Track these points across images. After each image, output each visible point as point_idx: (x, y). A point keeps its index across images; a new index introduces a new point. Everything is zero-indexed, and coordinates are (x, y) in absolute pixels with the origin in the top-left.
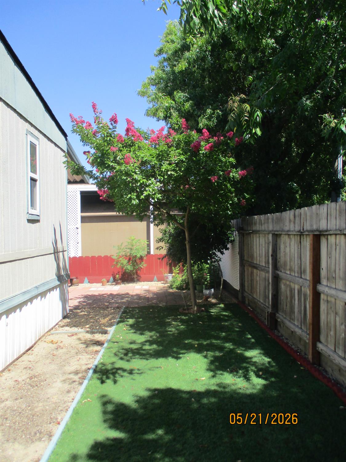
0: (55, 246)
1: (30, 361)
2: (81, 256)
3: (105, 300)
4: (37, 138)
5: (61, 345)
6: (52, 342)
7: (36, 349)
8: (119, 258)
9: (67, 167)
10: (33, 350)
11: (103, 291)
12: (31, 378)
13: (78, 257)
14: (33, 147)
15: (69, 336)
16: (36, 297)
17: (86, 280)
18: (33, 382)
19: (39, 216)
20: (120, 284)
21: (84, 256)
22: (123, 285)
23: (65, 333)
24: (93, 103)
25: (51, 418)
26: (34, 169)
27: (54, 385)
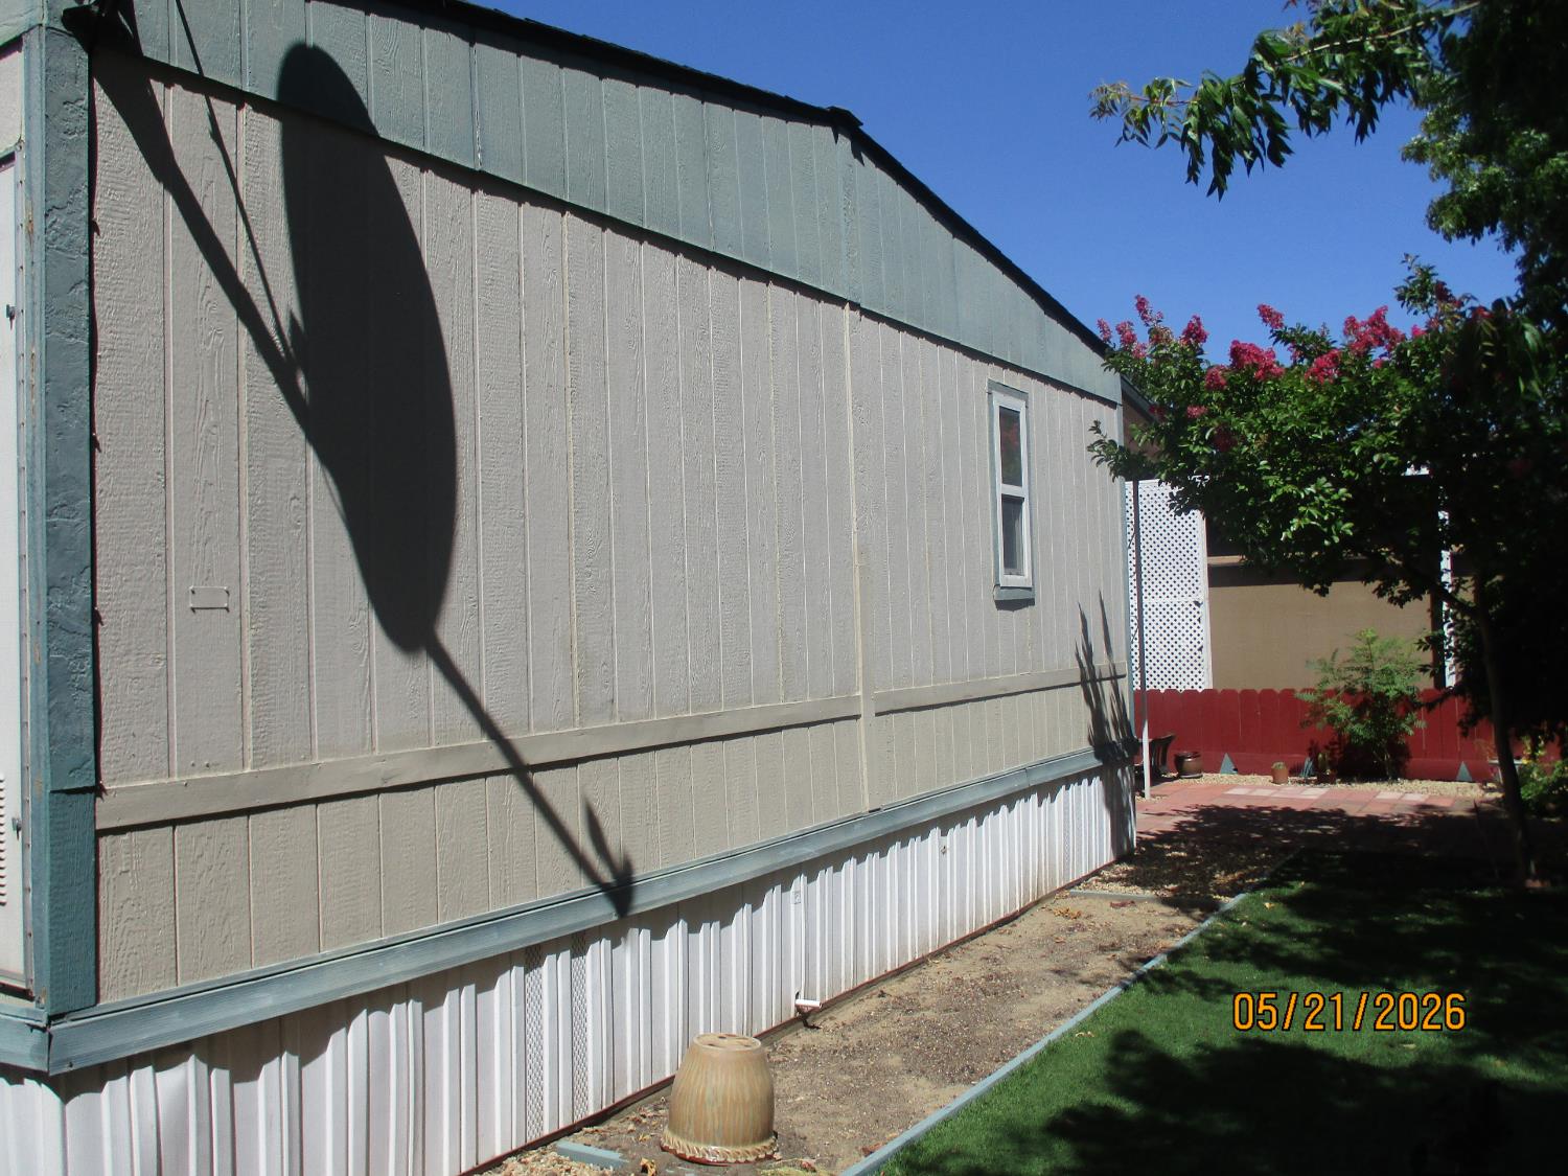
0: (1085, 665)
1: (1000, 947)
2: (1211, 687)
3: (1257, 825)
4: (1021, 395)
5: (1085, 923)
6: (1066, 914)
7: (1022, 925)
8: (1322, 700)
9: (1097, 459)
10: (1015, 925)
11: (1266, 798)
12: (988, 979)
13: (1200, 691)
14: (1009, 419)
15: (1112, 905)
16: (1024, 794)
17: (1227, 761)
18: (991, 986)
19: (1029, 589)
20: (1333, 783)
21: (1220, 690)
22: (1340, 787)
23: (1105, 897)
24: (1137, 297)
25: (1002, 1053)
26: (1012, 474)
27: (1032, 1000)
